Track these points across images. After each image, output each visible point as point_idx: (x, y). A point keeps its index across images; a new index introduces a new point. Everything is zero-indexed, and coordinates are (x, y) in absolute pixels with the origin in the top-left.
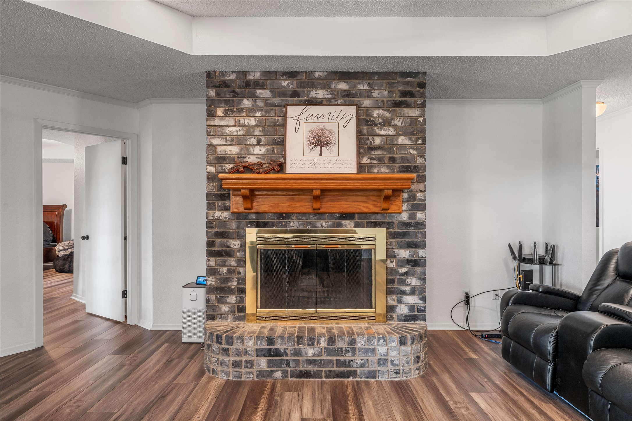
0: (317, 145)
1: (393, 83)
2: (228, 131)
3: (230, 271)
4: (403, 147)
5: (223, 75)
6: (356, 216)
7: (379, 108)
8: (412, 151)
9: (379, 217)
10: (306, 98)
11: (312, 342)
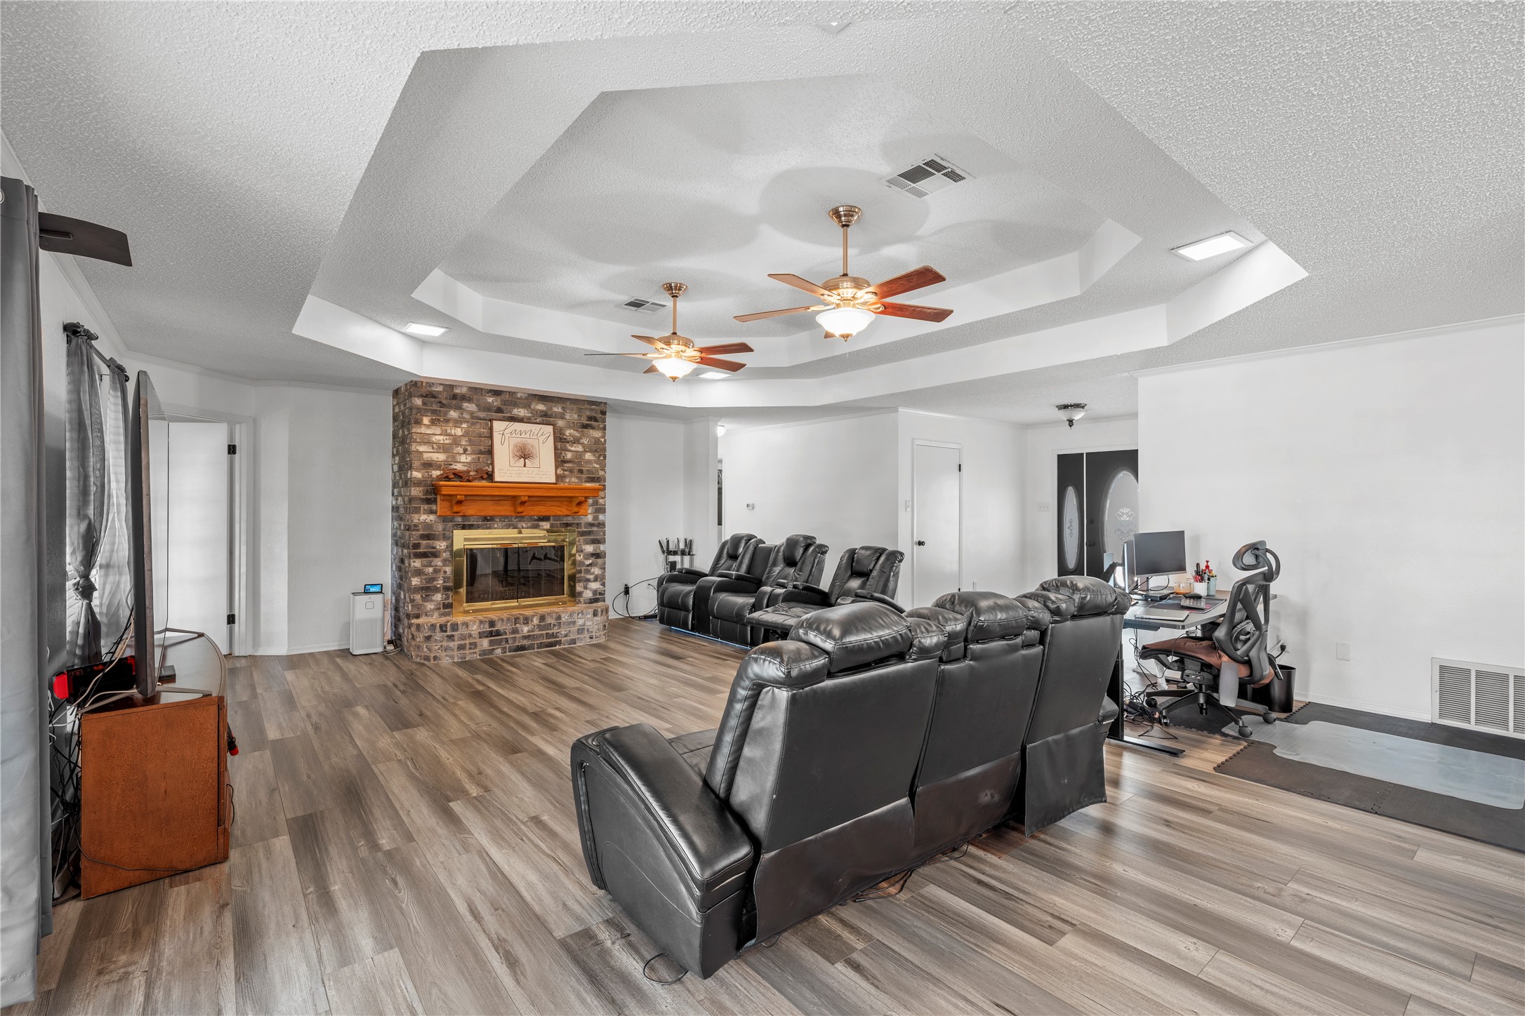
0: (521, 457)
1: (582, 409)
2: (435, 439)
3: (436, 571)
4: (589, 462)
5: (430, 386)
6: (551, 518)
7: (570, 428)
8: (595, 465)
9: (570, 518)
10: (509, 415)
11: (527, 620)
